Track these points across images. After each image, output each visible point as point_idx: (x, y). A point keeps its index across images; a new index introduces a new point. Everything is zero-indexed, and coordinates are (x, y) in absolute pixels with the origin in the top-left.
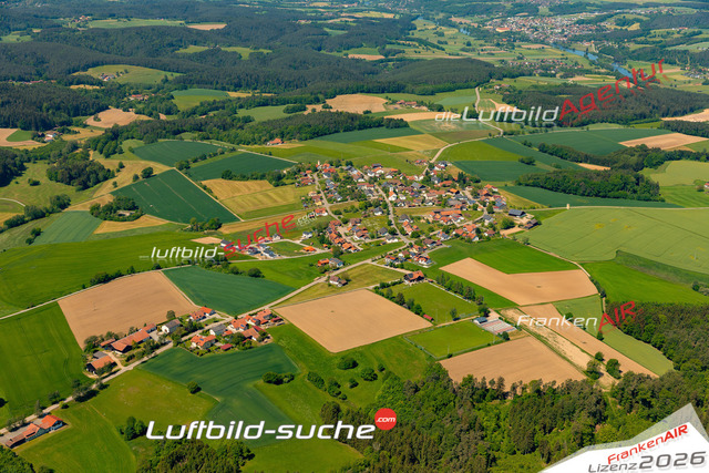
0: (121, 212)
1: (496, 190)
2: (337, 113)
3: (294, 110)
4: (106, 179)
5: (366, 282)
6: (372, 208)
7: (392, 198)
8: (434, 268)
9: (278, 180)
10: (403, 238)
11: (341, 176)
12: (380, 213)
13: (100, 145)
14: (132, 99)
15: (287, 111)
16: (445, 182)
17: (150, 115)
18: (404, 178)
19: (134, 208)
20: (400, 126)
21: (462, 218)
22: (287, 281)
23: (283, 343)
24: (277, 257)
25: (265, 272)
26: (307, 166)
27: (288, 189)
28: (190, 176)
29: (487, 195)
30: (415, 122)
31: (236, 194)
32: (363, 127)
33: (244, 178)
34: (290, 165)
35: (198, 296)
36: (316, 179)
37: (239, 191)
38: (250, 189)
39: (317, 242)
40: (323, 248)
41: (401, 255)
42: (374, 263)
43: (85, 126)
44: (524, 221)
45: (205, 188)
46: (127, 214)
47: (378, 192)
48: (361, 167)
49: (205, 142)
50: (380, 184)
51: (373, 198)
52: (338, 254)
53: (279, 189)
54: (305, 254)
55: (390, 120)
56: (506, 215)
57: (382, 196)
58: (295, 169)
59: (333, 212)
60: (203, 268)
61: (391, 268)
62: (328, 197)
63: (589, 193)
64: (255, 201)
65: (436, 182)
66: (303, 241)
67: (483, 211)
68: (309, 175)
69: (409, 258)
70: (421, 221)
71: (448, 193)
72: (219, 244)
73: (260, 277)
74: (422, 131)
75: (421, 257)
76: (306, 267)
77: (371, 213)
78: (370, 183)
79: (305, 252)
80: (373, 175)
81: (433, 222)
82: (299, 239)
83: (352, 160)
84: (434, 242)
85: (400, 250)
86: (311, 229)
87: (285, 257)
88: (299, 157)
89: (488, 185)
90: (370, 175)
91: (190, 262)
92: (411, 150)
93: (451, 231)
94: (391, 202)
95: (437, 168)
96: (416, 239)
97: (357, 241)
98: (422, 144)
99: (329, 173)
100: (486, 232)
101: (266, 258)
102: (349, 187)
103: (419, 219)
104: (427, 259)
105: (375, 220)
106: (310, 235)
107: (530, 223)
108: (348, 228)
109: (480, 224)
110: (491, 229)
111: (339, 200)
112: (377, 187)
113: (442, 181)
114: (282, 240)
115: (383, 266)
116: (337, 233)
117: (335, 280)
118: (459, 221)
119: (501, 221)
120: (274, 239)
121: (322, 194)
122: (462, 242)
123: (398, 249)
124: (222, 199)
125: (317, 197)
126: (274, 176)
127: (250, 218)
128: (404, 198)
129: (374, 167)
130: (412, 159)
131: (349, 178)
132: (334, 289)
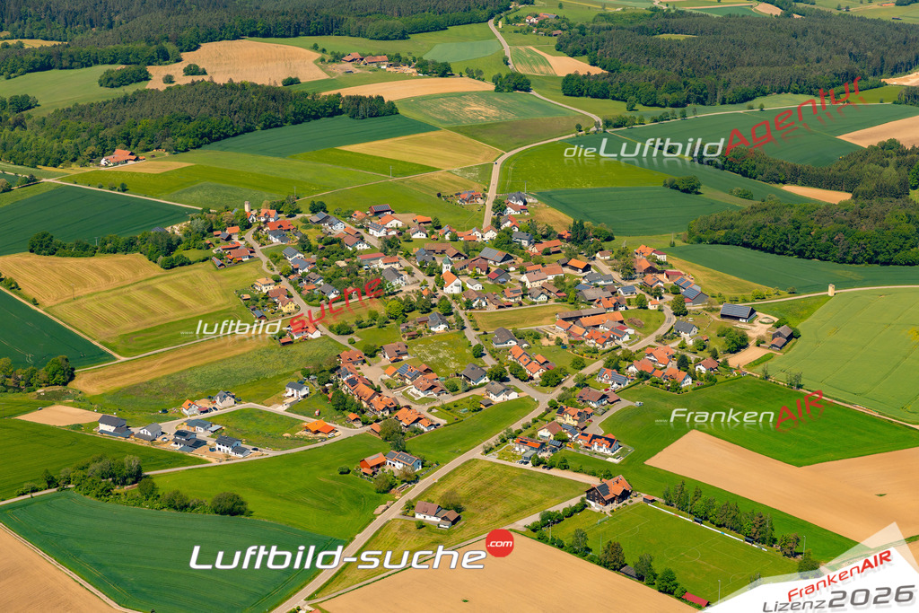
1: (663, 258)
2: (231, 87)
3: (124, 80)
5: (499, 509)
6: (416, 315)
7: (452, 289)
8: (634, 463)
9: (169, 254)
10: (527, 390)
11: (313, 236)
12: (443, 327)
15: (108, 81)
16: (545, 244)
18: (454, 239)
20: (377, 113)
21: (631, 331)
22: (310, 518)
24: (253, 456)
25: (252, 500)
26: (227, 216)
27: (199, 272)
29: (651, 270)
30: (406, 102)
31: (80, 291)
32: (301, 117)
33: (84, 250)
34: (178, 215)
35: (118, 581)
36: (256, 246)
37: (82, 282)
38: (108, 278)
39: (327, 408)
40: (349, 423)
41: (544, 433)
42: (492, 458)
44: (759, 328)
47: (410, 273)
48: (348, 215)
50: (407, 255)
51: (408, 285)
52: (396, 439)
53: (178, 274)
54: (314, 441)
55: (358, 100)
56: (715, 317)
57: (425, 284)
58: (199, 223)
59: (331, 329)
60: (91, 499)
61: (540, 469)
62: (305, 292)
63: (855, 257)
64: (131, 306)
65: (525, 243)
66: (293, 408)
67: (660, 310)
68: (235, 238)
69: (566, 441)
70: (545, 342)
71: (567, 270)
72: (95, 425)
73: (241, 513)
74: (432, 122)
75: (595, 437)
76: (334, 478)
77: (421, 327)
78: (385, 252)
79: (311, 436)
80: (382, 233)
81: (573, 344)
82: (281, 401)
83: (318, 197)
84: (604, 396)
85: (535, 421)
86: (299, 374)
87: (270, 453)
88: (194, 195)
89: (642, 248)
90: (377, 234)
91: (51, 483)
92: (434, 169)
93: (623, 364)
94: (454, 297)
95: (510, 211)
96: (558, 391)
97: (422, 401)
98: (449, 154)
99: (281, 232)
100: (698, 362)
101: (228, 457)
102: (342, 264)
103: (537, 337)
104: (612, 441)
105: (439, 344)
106: (304, 392)
107: (779, 334)
108: (385, 368)
109: (676, 344)
110: (705, 354)
111: (332, 296)
112: (405, 263)
113: (538, 242)
114: (238, 407)
115: (517, 464)
116: (369, 384)
117: (426, 512)
118: (626, 338)
119: (713, 334)
120: (219, 404)
121: (285, 284)
122: (659, 390)
123: (528, 419)
124: (48, 303)
125: (277, 293)
126: (156, 242)
127: (137, 351)
128: (478, 287)
129: (377, 213)
130: (447, 191)
131: (333, 242)
132: (435, 537)
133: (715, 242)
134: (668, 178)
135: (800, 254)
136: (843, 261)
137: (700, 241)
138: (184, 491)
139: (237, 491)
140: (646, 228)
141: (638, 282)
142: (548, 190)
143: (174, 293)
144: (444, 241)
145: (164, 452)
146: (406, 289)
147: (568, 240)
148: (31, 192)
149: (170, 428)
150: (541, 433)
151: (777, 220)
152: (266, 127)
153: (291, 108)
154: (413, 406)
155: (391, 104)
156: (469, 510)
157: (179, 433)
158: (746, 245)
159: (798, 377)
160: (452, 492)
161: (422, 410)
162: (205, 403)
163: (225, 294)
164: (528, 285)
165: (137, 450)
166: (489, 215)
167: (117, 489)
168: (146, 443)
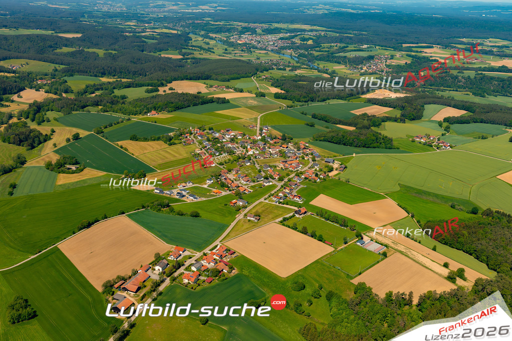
0: (68, 166)
1: (307, 145)
2: (183, 94)
3: (152, 91)
4: (45, 141)
5: (271, 216)
6: (241, 160)
7: (250, 153)
8: (306, 203)
9: (170, 141)
10: (274, 182)
11: (210, 137)
12: (249, 163)
13: (31, 116)
14: (39, 83)
15: (148, 91)
16: (275, 140)
17: (56, 94)
18: (250, 138)
19: (77, 163)
20: (224, 101)
21: (301, 166)
22: (218, 219)
23: (246, 272)
24: (199, 200)
25: (201, 213)
26: (186, 131)
27: (179, 146)
28: (107, 139)
29: (305, 148)
30: (231, 99)
31: (145, 151)
32: (203, 103)
33: (146, 140)
34: (172, 130)
35: (166, 236)
36: (194, 139)
37: (146, 149)
38: (153, 148)
39: (219, 186)
40: (225, 191)
41: (281, 194)
42: (267, 201)
43: (13, 101)
44: (336, 165)
45: (122, 147)
46: (74, 168)
47: (238, 148)
48: (219, 131)
49: (106, 114)
50: (237, 143)
51: (238, 152)
52: (239, 195)
53: (173, 147)
54: (216, 196)
55: (219, 99)
56: (323, 162)
57: (243, 151)
58: (178, 133)
59: (218, 164)
60: (155, 212)
61: (280, 205)
62: (210, 153)
63: (360, 146)
64: (160, 156)
65: (269, 140)
66: (209, 186)
67: (308, 160)
68: (188, 137)
69: (287, 197)
70: (278, 168)
71: (281, 148)
72: (154, 190)
73: (198, 217)
74: (239, 105)
75: (295, 196)
76: (223, 207)
77: (243, 164)
78: (231, 142)
79: (215, 194)
80: (230, 137)
81: (286, 169)
82: (205, 184)
83: (211, 126)
84: (296, 184)
85: (277, 191)
86: (210, 176)
87: (204, 199)
88: (175, 124)
89: (302, 142)
90: (228, 137)
91: (143, 207)
92: (242, 119)
93: (300, 175)
94: (251, 155)
95: (264, 131)
96: (283, 182)
97: (245, 185)
98: (246, 114)
99: (201, 135)
100: (320, 175)
101: (192, 200)
102: (219, 145)
103: (276, 167)
104: (300, 197)
105: (248, 168)
106: (212, 181)
107: (342, 167)
108: (234, 175)
109: (314, 169)
110: (322, 172)
111: (217, 154)
112: (237, 145)
113: (272, 140)
114: (193, 185)
115: (274, 203)
116: (230, 179)
117: (250, 217)
118: (300, 167)
119: (324, 167)
120: (188, 185)
121: (203, 150)
122: (311, 182)
123: (276, 190)
124: (137, 155)
125: (202, 153)
126: (166, 138)
127: (163, 169)
128: (258, 152)
129: (227, 131)
130: (246, 125)
131: (216, 139)
132: (254, 224)
133: (321, 141)
134: (306, 122)
135: (344, 144)
136: (356, 146)
137: (317, 140)
138: (182, 210)
139: (196, 210)
140: (302, 136)
141: (301, 151)
142: (273, 125)
143: (172, 153)
144: (247, 139)
145: (174, 198)
146: (237, 153)
147: (281, 139)
148: (129, 123)
149: (175, 191)
150: (280, 194)
151: (338, 135)
152: (194, 106)
153: (201, 100)
154: (243, 186)
155: (228, 99)
156: (262, 216)
157: (178, 193)
158: (329, 142)
159: (348, 179)
160: (257, 211)
161: (246, 187)
162: (184, 184)
163: (187, 153)
164: (271, 152)
165: (166, 198)
166: (258, 132)
167: (162, 209)
168: (169, 196)
